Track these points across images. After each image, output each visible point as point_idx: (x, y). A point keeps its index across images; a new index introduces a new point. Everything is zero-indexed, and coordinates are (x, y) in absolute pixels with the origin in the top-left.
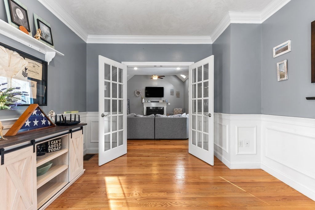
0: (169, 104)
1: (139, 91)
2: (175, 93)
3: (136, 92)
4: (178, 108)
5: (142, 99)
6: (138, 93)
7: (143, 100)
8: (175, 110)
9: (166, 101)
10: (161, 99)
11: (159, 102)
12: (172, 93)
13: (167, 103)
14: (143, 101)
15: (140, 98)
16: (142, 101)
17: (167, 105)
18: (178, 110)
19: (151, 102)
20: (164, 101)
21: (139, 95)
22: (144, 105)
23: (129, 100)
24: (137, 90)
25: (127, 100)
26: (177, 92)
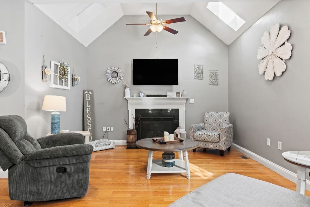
0: (192, 101)
1: (116, 70)
2: (206, 75)
3: (108, 71)
4: (217, 111)
5: (125, 88)
6: (116, 74)
7: (128, 91)
8: (207, 116)
9: (185, 93)
10: (171, 90)
11: (166, 96)
12: (199, 74)
13: (187, 99)
14: (128, 94)
15: (119, 86)
16: (124, 96)
17: (186, 103)
18: (216, 117)
19: (148, 96)
20: (179, 95)
21: (118, 79)
22: (129, 104)
23: (92, 91)
24: (112, 68)
25: (87, 92)
26: (211, 72)
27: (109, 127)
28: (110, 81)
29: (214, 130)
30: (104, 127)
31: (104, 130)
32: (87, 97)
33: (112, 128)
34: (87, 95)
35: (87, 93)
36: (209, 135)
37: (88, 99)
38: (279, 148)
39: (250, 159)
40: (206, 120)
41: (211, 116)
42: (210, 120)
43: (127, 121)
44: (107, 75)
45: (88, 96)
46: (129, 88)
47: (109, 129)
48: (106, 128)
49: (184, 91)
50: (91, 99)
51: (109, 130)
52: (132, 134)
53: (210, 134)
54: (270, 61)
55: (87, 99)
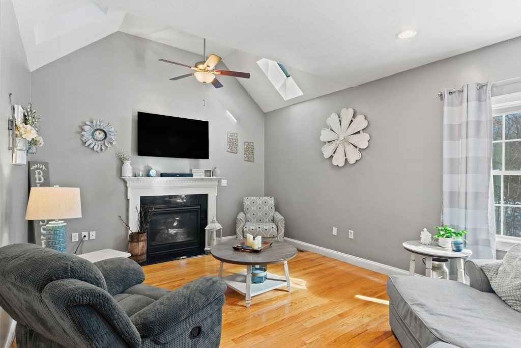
0: (224, 183)
1: (103, 126)
2: (241, 148)
4: (259, 195)
6: (103, 134)
7: (128, 166)
8: (247, 203)
9: (217, 171)
11: (191, 175)
12: (233, 145)
13: (219, 180)
15: (108, 157)
16: (121, 174)
17: (218, 186)
18: (260, 204)
19: (162, 175)
20: (209, 174)
21: (106, 144)
22: (129, 189)
23: (46, 164)
24: (94, 122)
25: (36, 166)
26: (246, 144)
27: (87, 233)
28: (91, 147)
29: (260, 220)
30: (73, 234)
31: (75, 237)
32: (37, 176)
33: (93, 234)
34: (36, 171)
35: (37, 169)
36: (266, 230)
37: (40, 179)
38: (350, 237)
39: (306, 251)
40: (248, 209)
41: (253, 203)
42: (254, 208)
43: (124, 218)
44: (83, 135)
45: (39, 174)
46: (130, 162)
47: (85, 236)
48: (80, 235)
49: (215, 168)
50: (45, 180)
51: (86, 238)
52: (141, 241)
53: (267, 228)
54: (340, 146)
55: (37, 179)
